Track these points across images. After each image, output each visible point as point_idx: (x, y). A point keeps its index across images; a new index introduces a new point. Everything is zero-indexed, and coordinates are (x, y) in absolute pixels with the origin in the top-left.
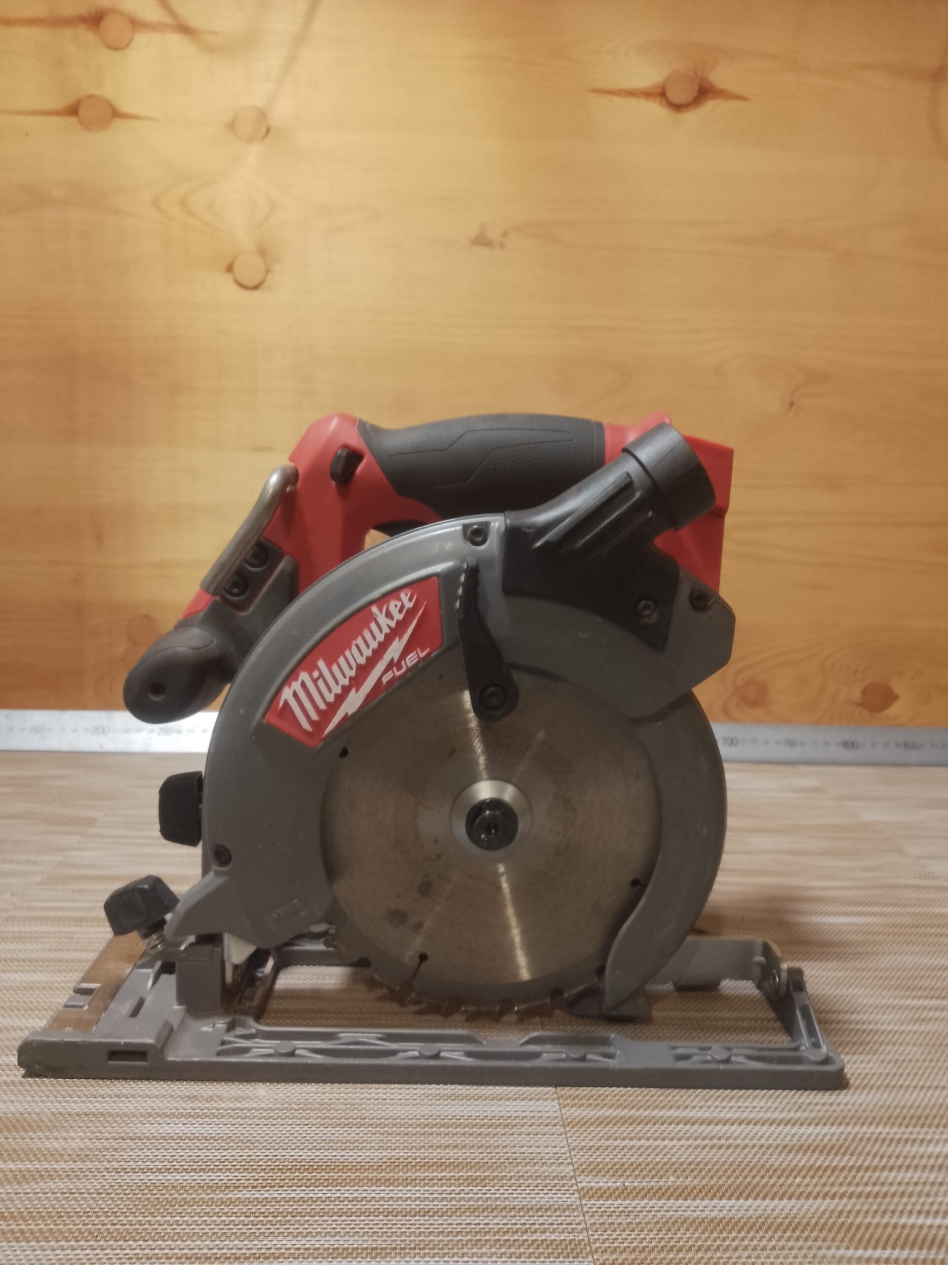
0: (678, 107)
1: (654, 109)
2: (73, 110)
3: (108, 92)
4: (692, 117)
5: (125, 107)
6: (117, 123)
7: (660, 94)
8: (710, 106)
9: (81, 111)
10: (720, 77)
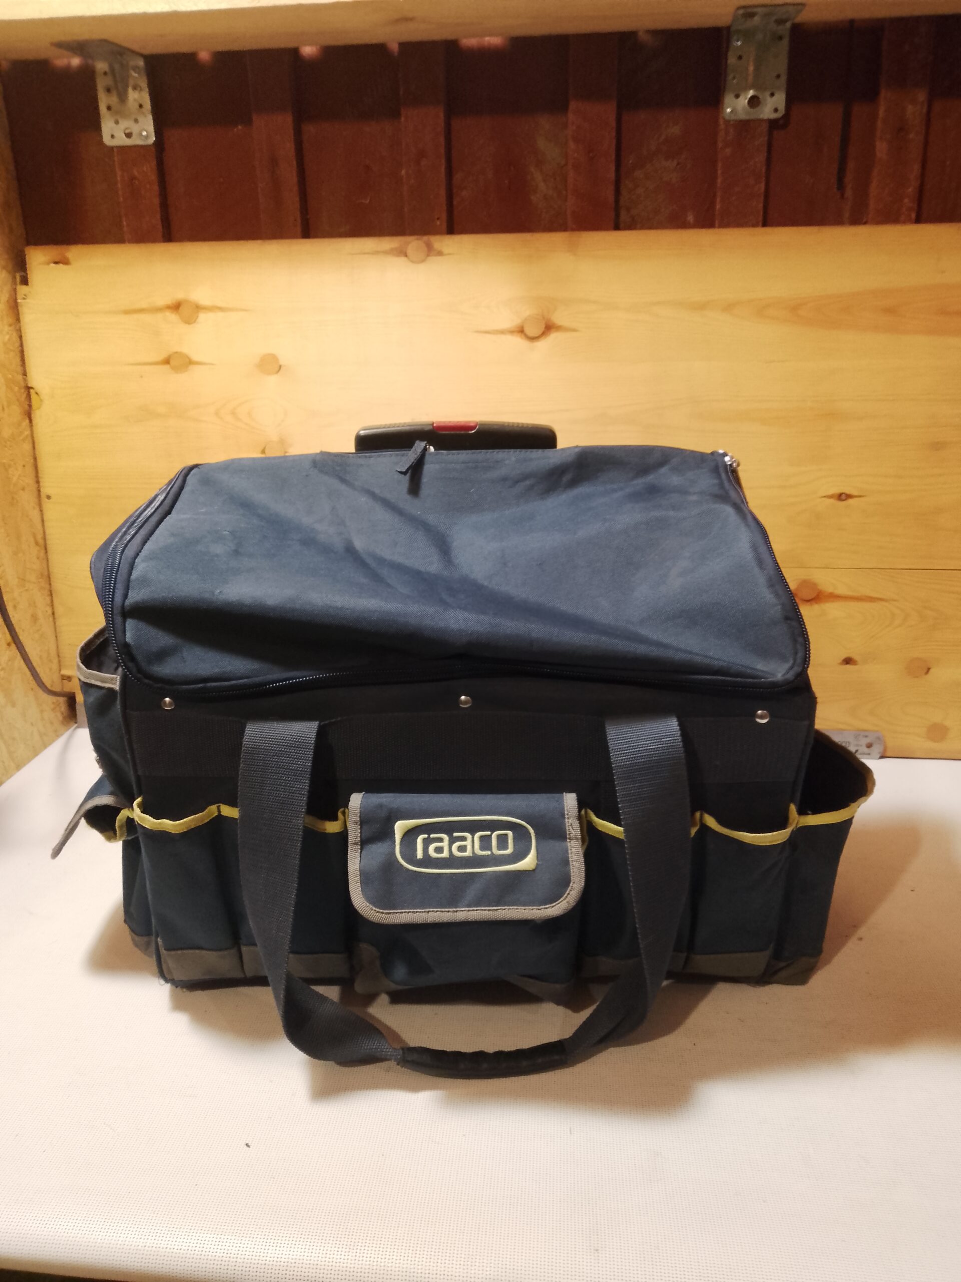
0: (533, 339)
1: (518, 341)
2: (167, 361)
3: (185, 350)
4: (543, 345)
5: (195, 358)
6: (191, 367)
7: (521, 331)
8: (553, 336)
9: (172, 362)
10: (558, 318)
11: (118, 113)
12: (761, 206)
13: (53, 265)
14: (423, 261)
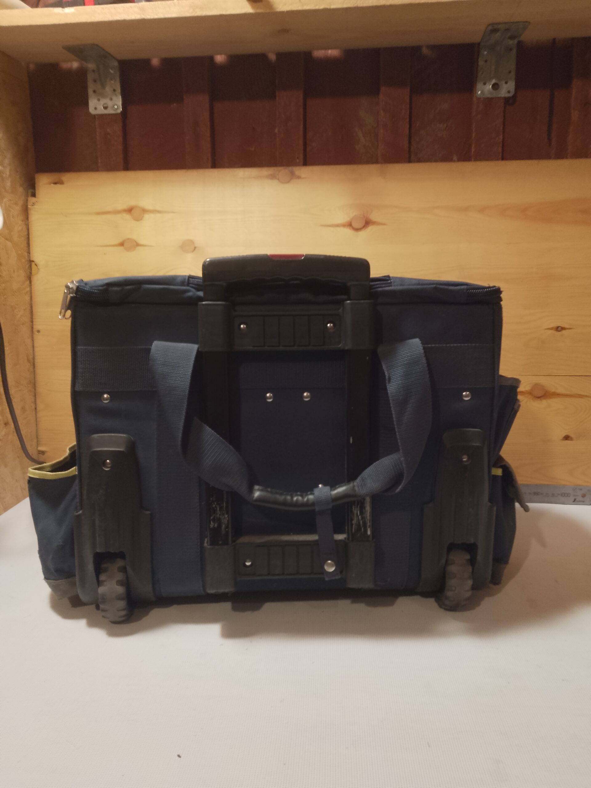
0: (357, 230)
1: (348, 231)
2: (122, 244)
3: (134, 237)
4: (363, 234)
5: (141, 242)
6: (138, 248)
7: (349, 225)
8: (370, 228)
9: (125, 245)
10: (374, 216)
11: (100, 95)
12: (500, 149)
13: (53, 185)
14: (288, 182)
